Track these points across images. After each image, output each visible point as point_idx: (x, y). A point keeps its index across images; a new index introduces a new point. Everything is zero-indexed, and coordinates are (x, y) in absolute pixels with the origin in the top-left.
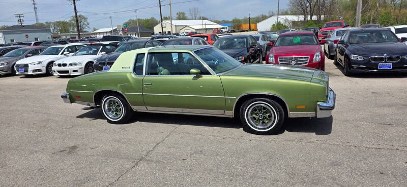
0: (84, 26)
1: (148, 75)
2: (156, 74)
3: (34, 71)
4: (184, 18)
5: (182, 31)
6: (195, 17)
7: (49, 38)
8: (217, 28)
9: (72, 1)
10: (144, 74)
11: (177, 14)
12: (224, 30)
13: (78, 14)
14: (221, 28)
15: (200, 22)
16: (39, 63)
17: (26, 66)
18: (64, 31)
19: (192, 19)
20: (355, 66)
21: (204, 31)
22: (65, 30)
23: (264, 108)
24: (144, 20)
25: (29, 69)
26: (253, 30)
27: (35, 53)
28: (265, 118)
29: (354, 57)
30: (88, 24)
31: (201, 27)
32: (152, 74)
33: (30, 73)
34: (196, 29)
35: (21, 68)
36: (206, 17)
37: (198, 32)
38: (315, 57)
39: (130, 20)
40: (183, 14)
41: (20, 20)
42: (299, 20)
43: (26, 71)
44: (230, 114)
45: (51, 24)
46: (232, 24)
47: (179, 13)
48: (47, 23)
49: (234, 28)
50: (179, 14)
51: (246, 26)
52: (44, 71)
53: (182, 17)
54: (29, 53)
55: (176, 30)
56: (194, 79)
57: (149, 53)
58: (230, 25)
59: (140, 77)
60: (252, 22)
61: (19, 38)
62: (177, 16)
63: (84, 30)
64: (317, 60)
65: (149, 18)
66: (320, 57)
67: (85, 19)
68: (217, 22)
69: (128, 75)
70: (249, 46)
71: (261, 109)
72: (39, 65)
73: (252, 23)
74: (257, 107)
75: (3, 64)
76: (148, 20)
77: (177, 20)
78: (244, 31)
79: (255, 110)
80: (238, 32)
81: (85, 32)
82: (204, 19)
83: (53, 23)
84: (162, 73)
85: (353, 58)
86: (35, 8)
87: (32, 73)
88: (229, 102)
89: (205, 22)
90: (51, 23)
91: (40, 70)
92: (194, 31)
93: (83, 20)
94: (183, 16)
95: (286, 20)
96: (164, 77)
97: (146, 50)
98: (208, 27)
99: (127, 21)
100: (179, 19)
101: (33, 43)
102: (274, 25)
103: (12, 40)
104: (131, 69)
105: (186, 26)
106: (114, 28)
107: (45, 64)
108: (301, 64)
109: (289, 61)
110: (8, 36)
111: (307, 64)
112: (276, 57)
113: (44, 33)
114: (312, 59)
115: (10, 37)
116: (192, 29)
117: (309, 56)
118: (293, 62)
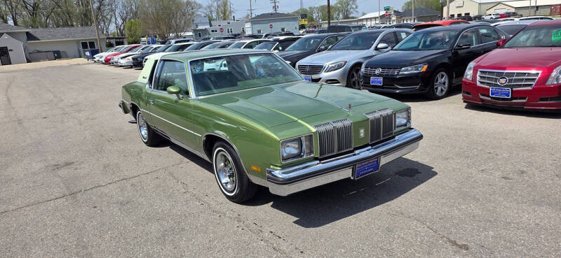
0: (352, 10)
5: (488, 12)
7: (296, 28)
21: (533, 11)
30: (357, 7)
31: (527, 4)
34: (516, 8)
37: (519, 12)
38: (554, 74)
41: (274, 7)
48: (310, 8)
55: (479, 11)
56: (177, 100)
57: (161, 60)
63: (351, 15)
67: (354, 0)
90: (315, 8)
93: (351, 3)
98: (541, 3)
105: (500, 3)
108: (520, 86)
109: (496, 80)
110: (256, 26)
111: (529, 88)
112: (475, 70)
113: (291, 22)
114: (546, 77)
115: (258, 27)
116: (509, 8)
117: (540, 72)
118: (503, 81)
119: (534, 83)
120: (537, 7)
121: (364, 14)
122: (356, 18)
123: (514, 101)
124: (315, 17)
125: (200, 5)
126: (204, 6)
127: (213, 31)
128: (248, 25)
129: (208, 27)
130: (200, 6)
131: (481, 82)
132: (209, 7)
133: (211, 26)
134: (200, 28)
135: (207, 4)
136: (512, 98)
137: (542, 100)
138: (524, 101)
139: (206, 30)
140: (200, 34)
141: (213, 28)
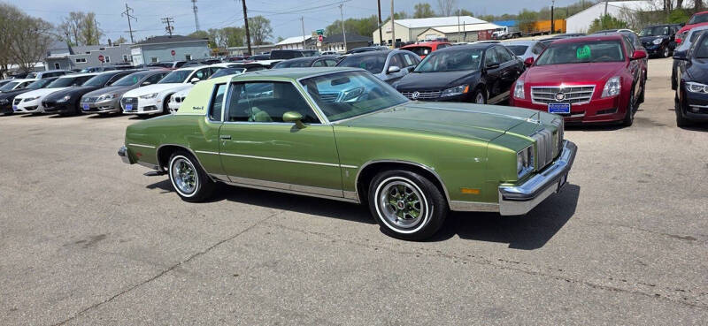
0: (265, 34)
1: (230, 121)
2: (245, 119)
3: (146, 108)
4: (428, 15)
5: (420, 38)
6: (449, 11)
7: (206, 55)
8: (487, 31)
9: (241, 2)
10: (222, 120)
11: (416, 7)
12: (500, 34)
13: (248, 16)
14: (494, 30)
15: (454, 20)
16: (154, 96)
17: (135, 100)
18: (234, 43)
19: (443, 16)
20: (696, 107)
21: (462, 37)
22: (236, 41)
23: (409, 190)
24: (359, 21)
25: (139, 106)
26: (559, 32)
27: (154, 80)
28: (408, 208)
29: (694, 87)
30: (271, 31)
31: (455, 29)
32: (237, 119)
33: (140, 111)
34: (446, 34)
35: (129, 103)
36: (468, 10)
37: (450, 38)
38: (606, 88)
39: (337, 22)
40: (427, 6)
41: (168, 28)
42: (654, 10)
43: (135, 108)
44: (352, 196)
45: (217, 33)
46: (518, 22)
47: (420, 5)
48: (210, 30)
49: (521, 29)
50: (419, 7)
51: (545, 25)
52: (160, 110)
53: (423, 12)
54: (147, 80)
55: (410, 37)
56: (293, 130)
57: (231, 83)
58: (513, 23)
59: (216, 125)
60: (557, 16)
61: (163, 56)
62: (415, 11)
63: (265, 41)
64: (613, 94)
65: (367, 17)
66: (619, 87)
67: (267, 22)
68: (490, 20)
69: (200, 121)
70: (485, 66)
71: (403, 190)
72: (152, 99)
73: (559, 17)
74: (397, 186)
75: (108, 97)
76: (366, 19)
77: (414, 18)
78: (539, 34)
79: (394, 193)
80: (529, 36)
81: (267, 43)
82: (465, 14)
83: (220, 30)
84: (254, 117)
85: (692, 91)
86: (195, 8)
87: (143, 112)
88: (347, 175)
89: (464, 19)
90: (216, 30)
91: (154, 108)
92: (443, 36)
93: (263, 25)
94: (427, 10)
95: (624, 10)
96: (258, 126)
97: (228, 79)
98: (468, 28)
99: (331, 24)
100: (419, 16)
101: (175, 63)
102: (597, 21)
103: (154, 60)
104: (205, 111)
105: (429, 28)
106: (307, 37)
107: (162, 97)
108: (577, 101)
109: (553, 95)
110: (149, 52)
111: (587, 102)
112: (527, 87)
113: (199, 48)
114: (600, 90)
115: (151, 54)
116: (439, 33)
117: (594, 86)
118: (561, 97)
119: (590, 97)
120: (466, 33)
121: (281, 40)
122: (271, 43)
123: (573, 116)
124: (217, 42)
125: (48, 24)
126: (56, 26)
127: (78, 61)
128: (136, 52)
129: (68, 54)
130: (50, 26)
131: (536, 100)
132: (63, 27)
133: (72, 53)
134: (53, 56)
135: (60, 23)
136: (572, 113)
137: (599, 113)
138: (583, 115)
139: (66, 59)
140: (57, 64)
141: (76, 56)
